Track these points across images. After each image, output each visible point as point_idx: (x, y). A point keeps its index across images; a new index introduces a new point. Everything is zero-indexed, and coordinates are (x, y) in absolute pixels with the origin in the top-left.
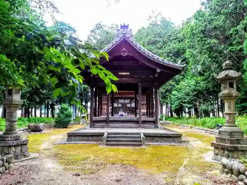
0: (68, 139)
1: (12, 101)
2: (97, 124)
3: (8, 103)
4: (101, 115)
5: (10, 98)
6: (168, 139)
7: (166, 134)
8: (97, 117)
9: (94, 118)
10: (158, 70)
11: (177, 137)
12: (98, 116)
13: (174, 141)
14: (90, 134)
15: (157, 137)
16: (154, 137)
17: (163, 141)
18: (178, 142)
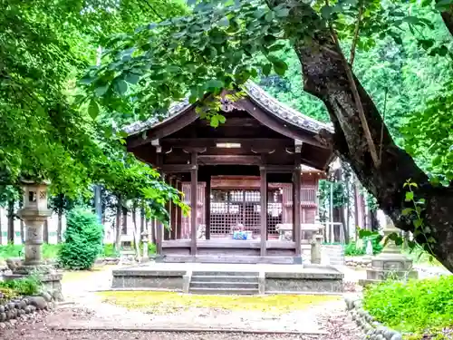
0: (114, 283)
1: (37, 211)
2: (171, 255)
3: (32, 214)
4: (179, 237)
5: (34, 206)
6: (316, 283)
7: (312, 274)
8: (171, 241)
9: (165, 243)
10: (298, 142)
11: (335, 279)
12: (173, 238)
13: (327, 288)
14: (157, 275)
15: (294, 279)
16: (288, 279)
17: (306, 288)
18: (335, 289)
